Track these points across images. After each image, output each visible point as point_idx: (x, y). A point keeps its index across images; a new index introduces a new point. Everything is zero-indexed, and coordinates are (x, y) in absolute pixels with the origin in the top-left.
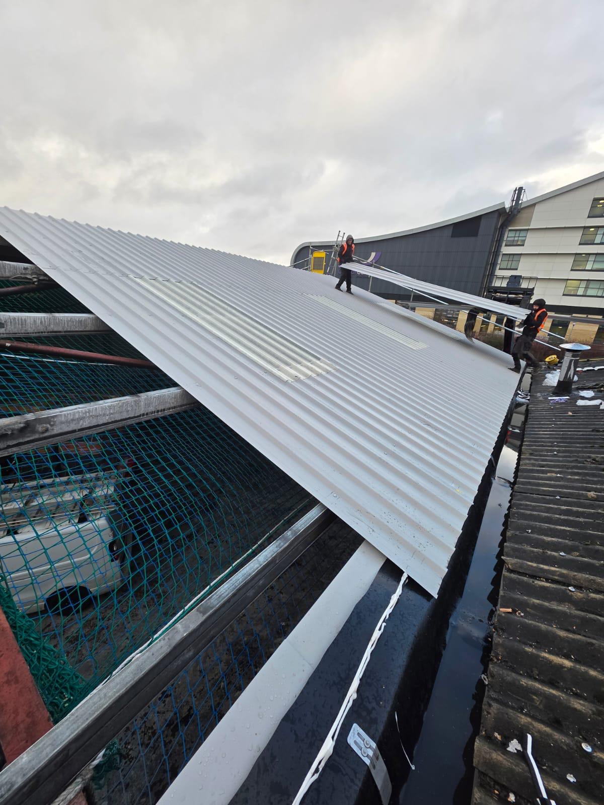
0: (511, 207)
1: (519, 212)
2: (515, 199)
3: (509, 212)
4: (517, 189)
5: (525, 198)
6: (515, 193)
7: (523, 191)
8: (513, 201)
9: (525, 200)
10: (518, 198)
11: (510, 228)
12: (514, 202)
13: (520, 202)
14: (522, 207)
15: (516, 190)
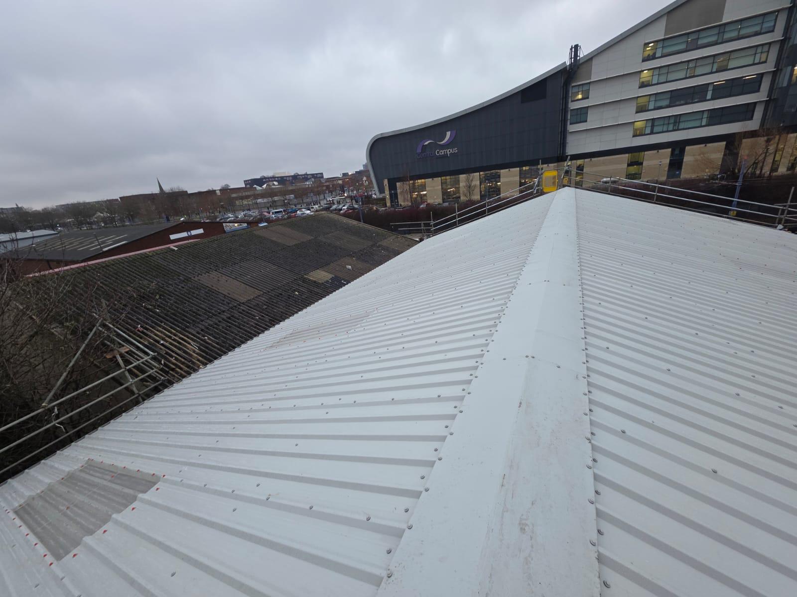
0: (571, 64)
1: (578, 68)
2: (573, 56)
3: (569, 70)
4: (573, 46)
5: (582, 54)
6: (572, 51)
7: (579, 47)
8: (571, 58)
9: (582, 56)
10: (576, 55)
11: (573, 85)
12: (573, 59)
13: (578, 58)
14: (580, 62)
15: (572, 48)
